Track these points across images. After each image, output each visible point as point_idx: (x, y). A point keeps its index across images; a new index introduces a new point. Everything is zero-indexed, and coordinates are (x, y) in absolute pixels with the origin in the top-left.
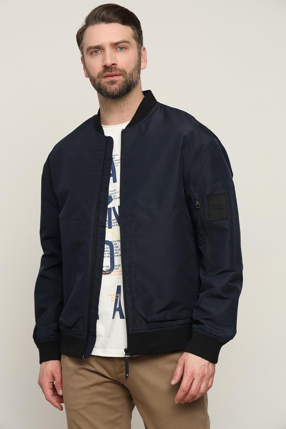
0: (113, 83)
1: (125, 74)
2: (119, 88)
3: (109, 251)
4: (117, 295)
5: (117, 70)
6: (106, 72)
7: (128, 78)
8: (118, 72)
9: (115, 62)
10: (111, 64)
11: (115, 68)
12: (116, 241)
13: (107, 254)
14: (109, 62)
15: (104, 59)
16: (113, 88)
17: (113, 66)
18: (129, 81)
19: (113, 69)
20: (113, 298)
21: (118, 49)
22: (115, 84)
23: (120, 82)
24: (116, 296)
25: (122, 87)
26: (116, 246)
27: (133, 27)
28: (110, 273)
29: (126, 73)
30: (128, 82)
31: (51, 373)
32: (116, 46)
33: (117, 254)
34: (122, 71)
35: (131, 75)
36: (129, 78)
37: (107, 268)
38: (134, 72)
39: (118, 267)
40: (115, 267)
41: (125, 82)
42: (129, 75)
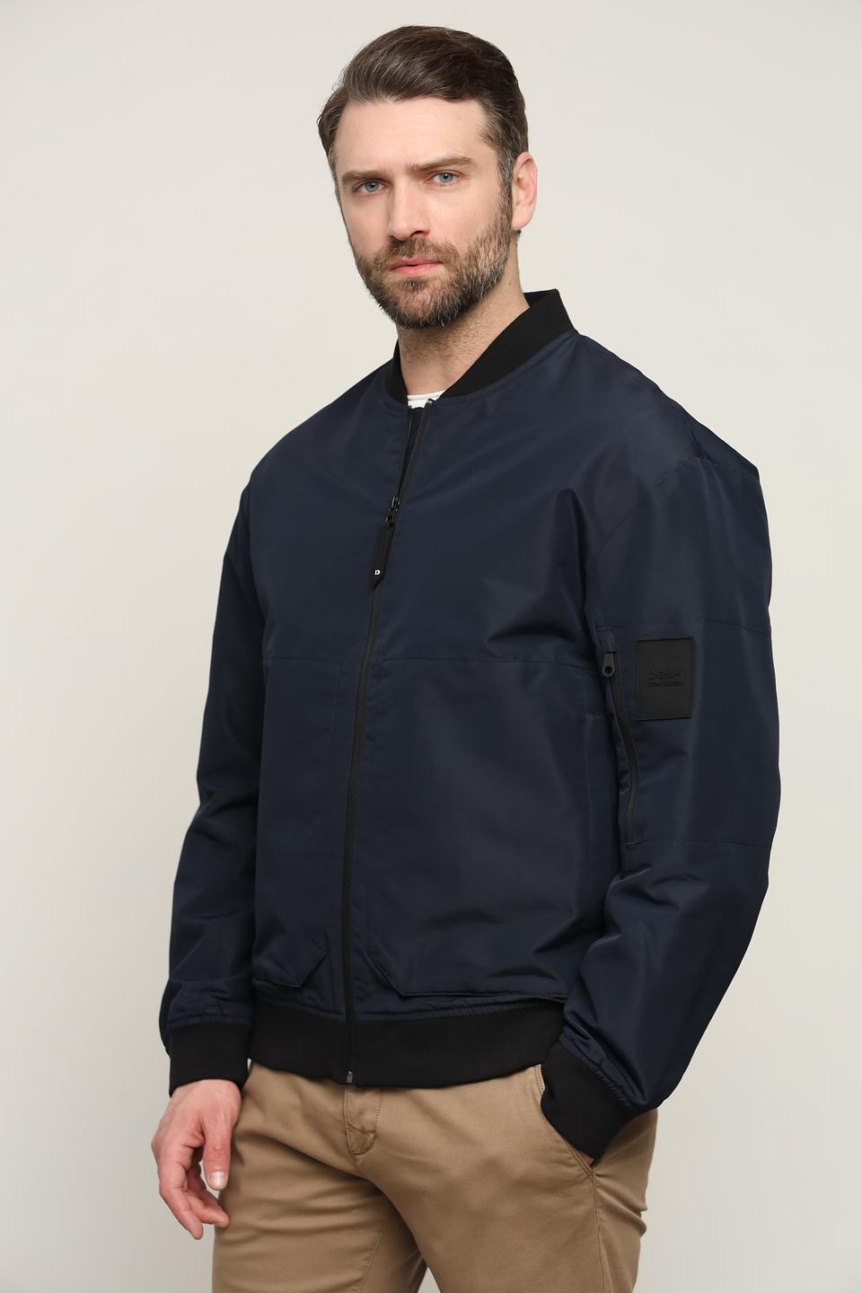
0: (417, 285)
1: (453, 260)
2: (432, 304)
5: (427, 248)
6: (395, 254)
7: (464, 271)
8: (431, 255)
9: (420, 227)
10: (408, 233)
11: (423, 244)
14: (403, 226)
15: (389, 216)
16: (415, 304)
17: (416, 236)
18: (468, 277)
19: (417, 247)
21: (437, 179)
22: (423, 289)
23: (438, 284)
25: (443, 299)
27: (487, 101)
29: (456, 255)
30: (466, 282)
31: (196, 1117)
32: (429, 173)
34: (443, 249)
35: (473, 257)
36: (466, 270)
38: (482, 250)
41: (452, 285)
42: (466, 259)
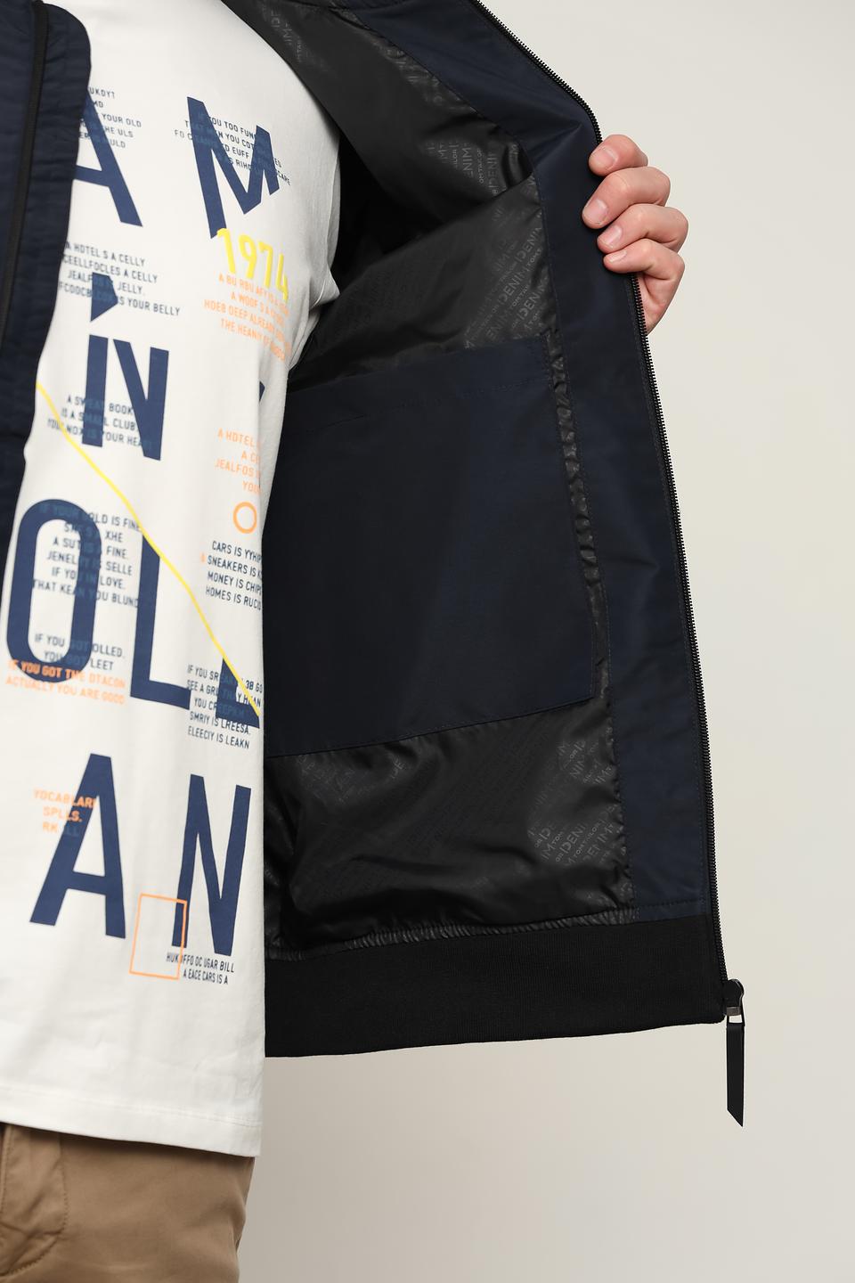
3: (76, 560)
4: (81, 802)
12: (122, 522)
13: (62, 573)
20: (56, 815)
24: (74, 808)
26: (115, 544)
28: (63, 678)
33: (116, 590)
37: (52, 648)
39: (109, 658)
40: (95, 656)
